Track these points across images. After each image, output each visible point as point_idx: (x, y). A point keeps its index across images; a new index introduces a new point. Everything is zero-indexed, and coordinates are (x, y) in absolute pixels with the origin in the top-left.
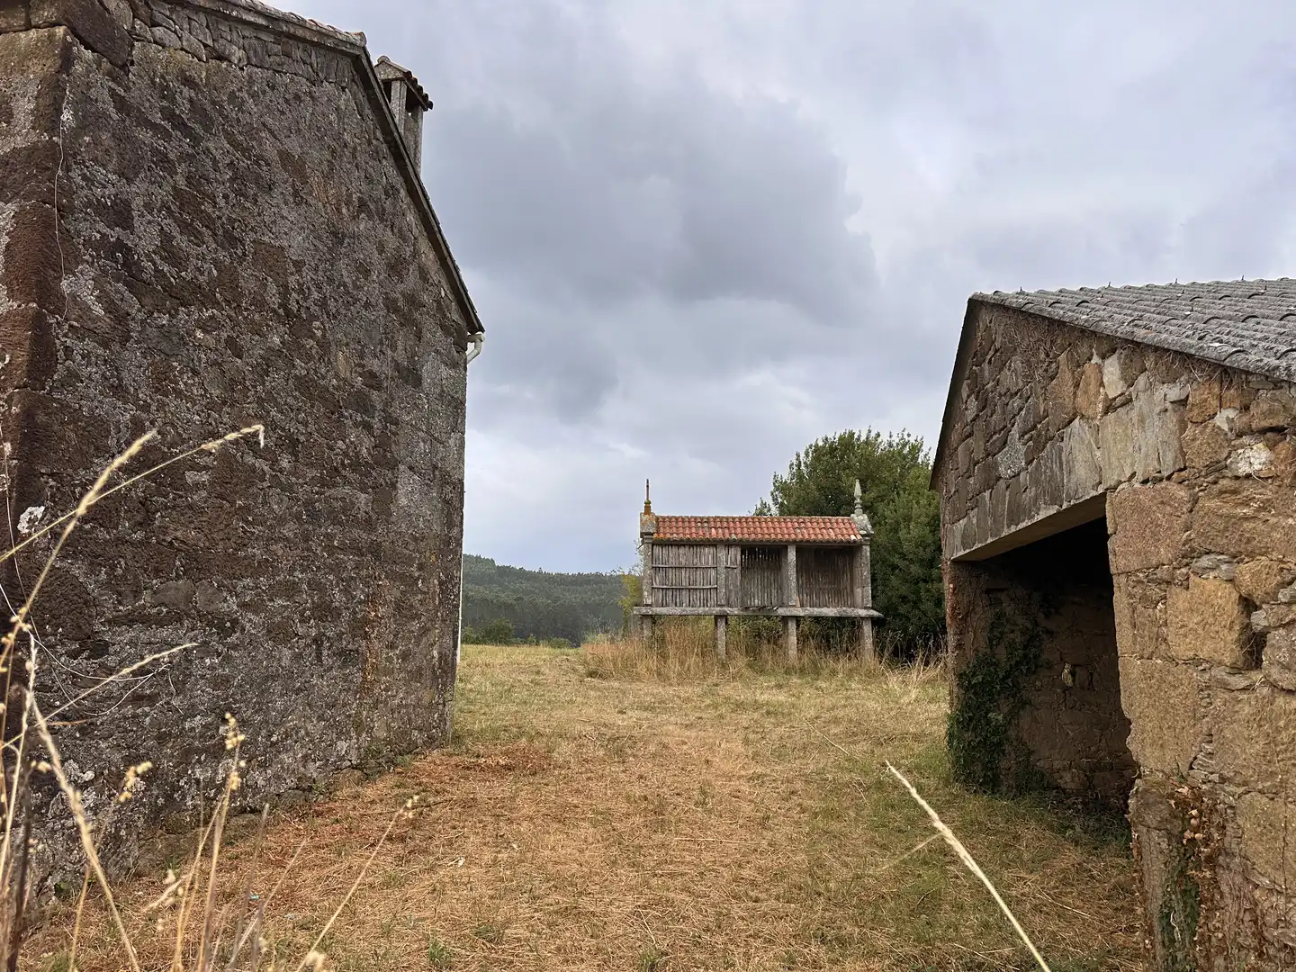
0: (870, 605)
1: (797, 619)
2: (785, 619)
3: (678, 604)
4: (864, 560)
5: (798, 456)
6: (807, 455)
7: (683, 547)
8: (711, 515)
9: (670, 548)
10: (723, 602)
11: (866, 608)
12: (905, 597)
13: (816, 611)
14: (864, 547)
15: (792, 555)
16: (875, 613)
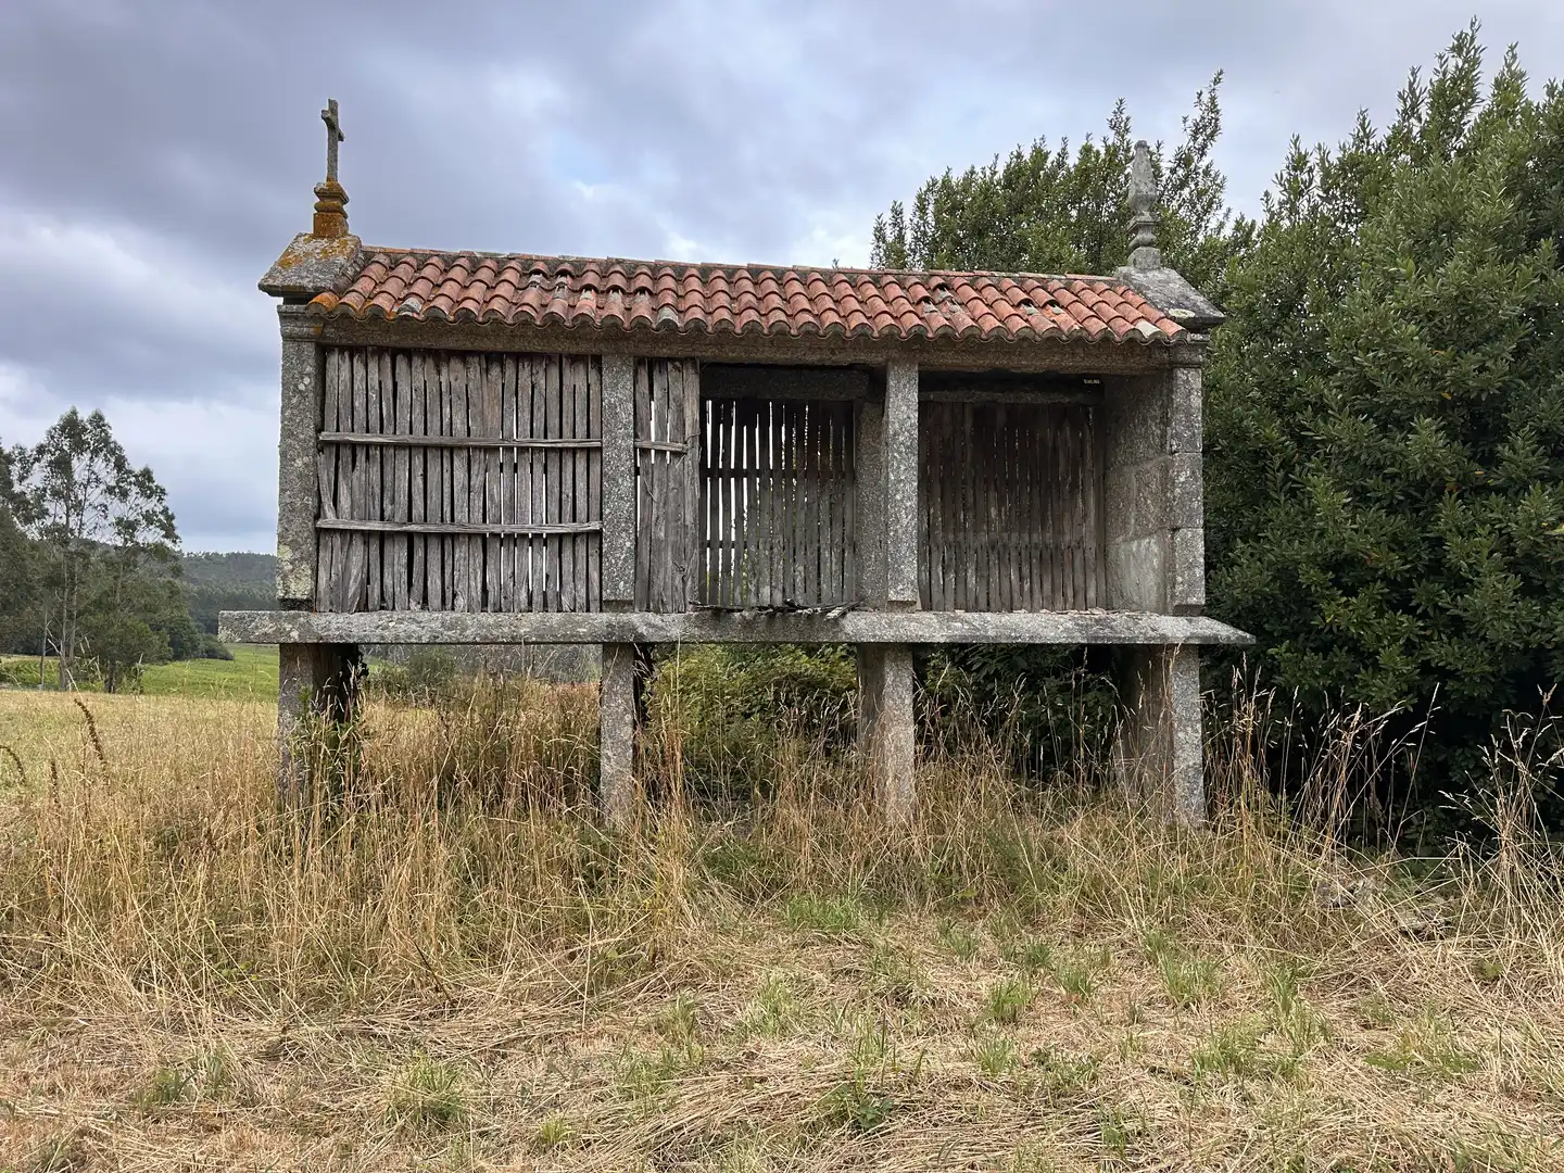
0: (1199, 598)
1: (918, 654)
2: (871, 656)
3: (435, 601)
4: (1178, 426)
5: (897, 213)
6: (922, 209)
7: (456, 365)
8: (587, 255)
9: (402, 365)
10: (624, 590)
11: (1183, 610)
12: (1351, 562)
13: (993, 625)
14: (1181, 374)
15: (903, 407)
16: (1223, 631)
